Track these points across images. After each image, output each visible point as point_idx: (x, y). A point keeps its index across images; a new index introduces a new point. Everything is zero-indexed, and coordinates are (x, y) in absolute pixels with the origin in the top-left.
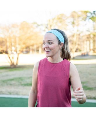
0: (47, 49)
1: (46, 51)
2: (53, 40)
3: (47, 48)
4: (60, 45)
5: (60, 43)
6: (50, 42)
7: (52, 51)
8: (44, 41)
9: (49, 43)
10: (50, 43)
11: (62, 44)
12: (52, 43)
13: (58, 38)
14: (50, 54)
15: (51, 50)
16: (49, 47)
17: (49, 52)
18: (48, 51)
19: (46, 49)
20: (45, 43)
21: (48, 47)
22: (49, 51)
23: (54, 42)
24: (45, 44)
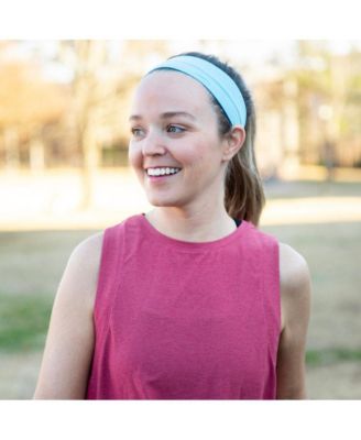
0: (155, 163)
1: (151, 172)
2: (189, 111)
3: (156, 155)
4: (226, 143)
5: (226, 127)
6: (174, 120)
7: (186, 171)
8: (136, 118)
9: (170, 129)
10: (172, 125)
11: (237, 135)
12: (186, 128)
13: (216, 102)
14: (176, 189)
15: (178, 168)
16: (167, 151)
17: (168, 179)
18: (163, 172)
19: (148, 163)
20: (145, 131)
21: (161, 151)
22: (168, 171)
23: (196, 124)
24: (144, 137)
